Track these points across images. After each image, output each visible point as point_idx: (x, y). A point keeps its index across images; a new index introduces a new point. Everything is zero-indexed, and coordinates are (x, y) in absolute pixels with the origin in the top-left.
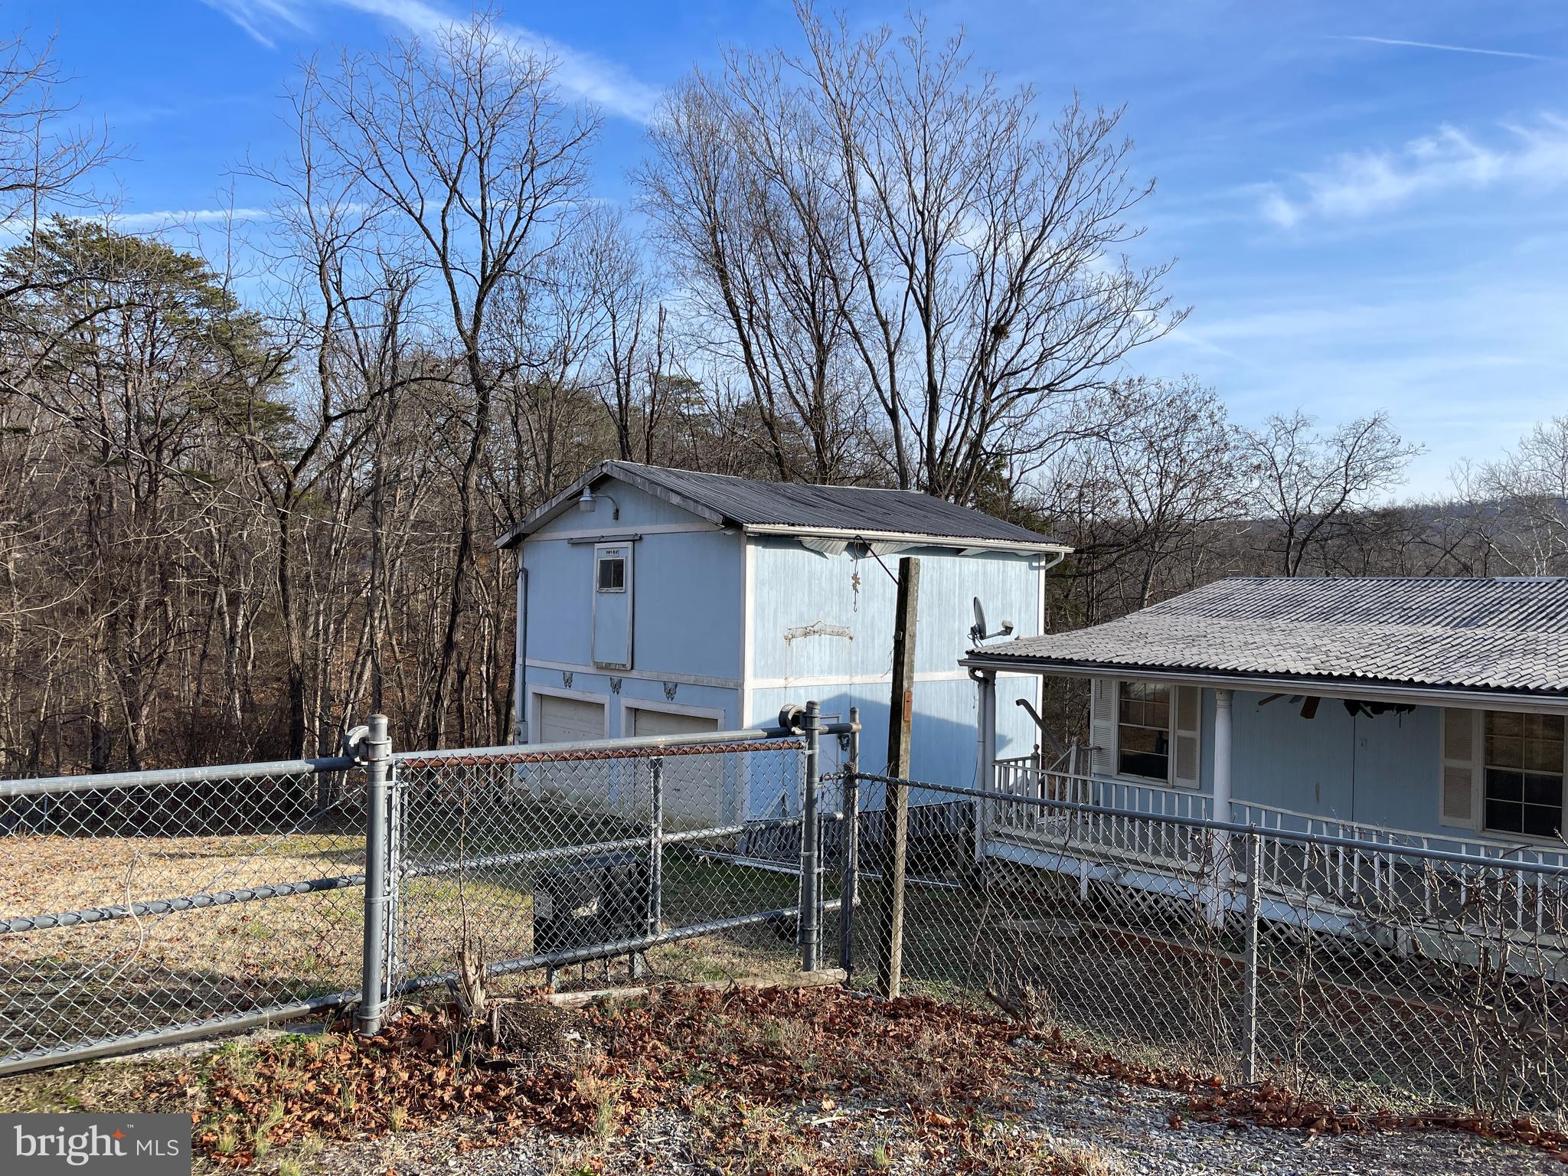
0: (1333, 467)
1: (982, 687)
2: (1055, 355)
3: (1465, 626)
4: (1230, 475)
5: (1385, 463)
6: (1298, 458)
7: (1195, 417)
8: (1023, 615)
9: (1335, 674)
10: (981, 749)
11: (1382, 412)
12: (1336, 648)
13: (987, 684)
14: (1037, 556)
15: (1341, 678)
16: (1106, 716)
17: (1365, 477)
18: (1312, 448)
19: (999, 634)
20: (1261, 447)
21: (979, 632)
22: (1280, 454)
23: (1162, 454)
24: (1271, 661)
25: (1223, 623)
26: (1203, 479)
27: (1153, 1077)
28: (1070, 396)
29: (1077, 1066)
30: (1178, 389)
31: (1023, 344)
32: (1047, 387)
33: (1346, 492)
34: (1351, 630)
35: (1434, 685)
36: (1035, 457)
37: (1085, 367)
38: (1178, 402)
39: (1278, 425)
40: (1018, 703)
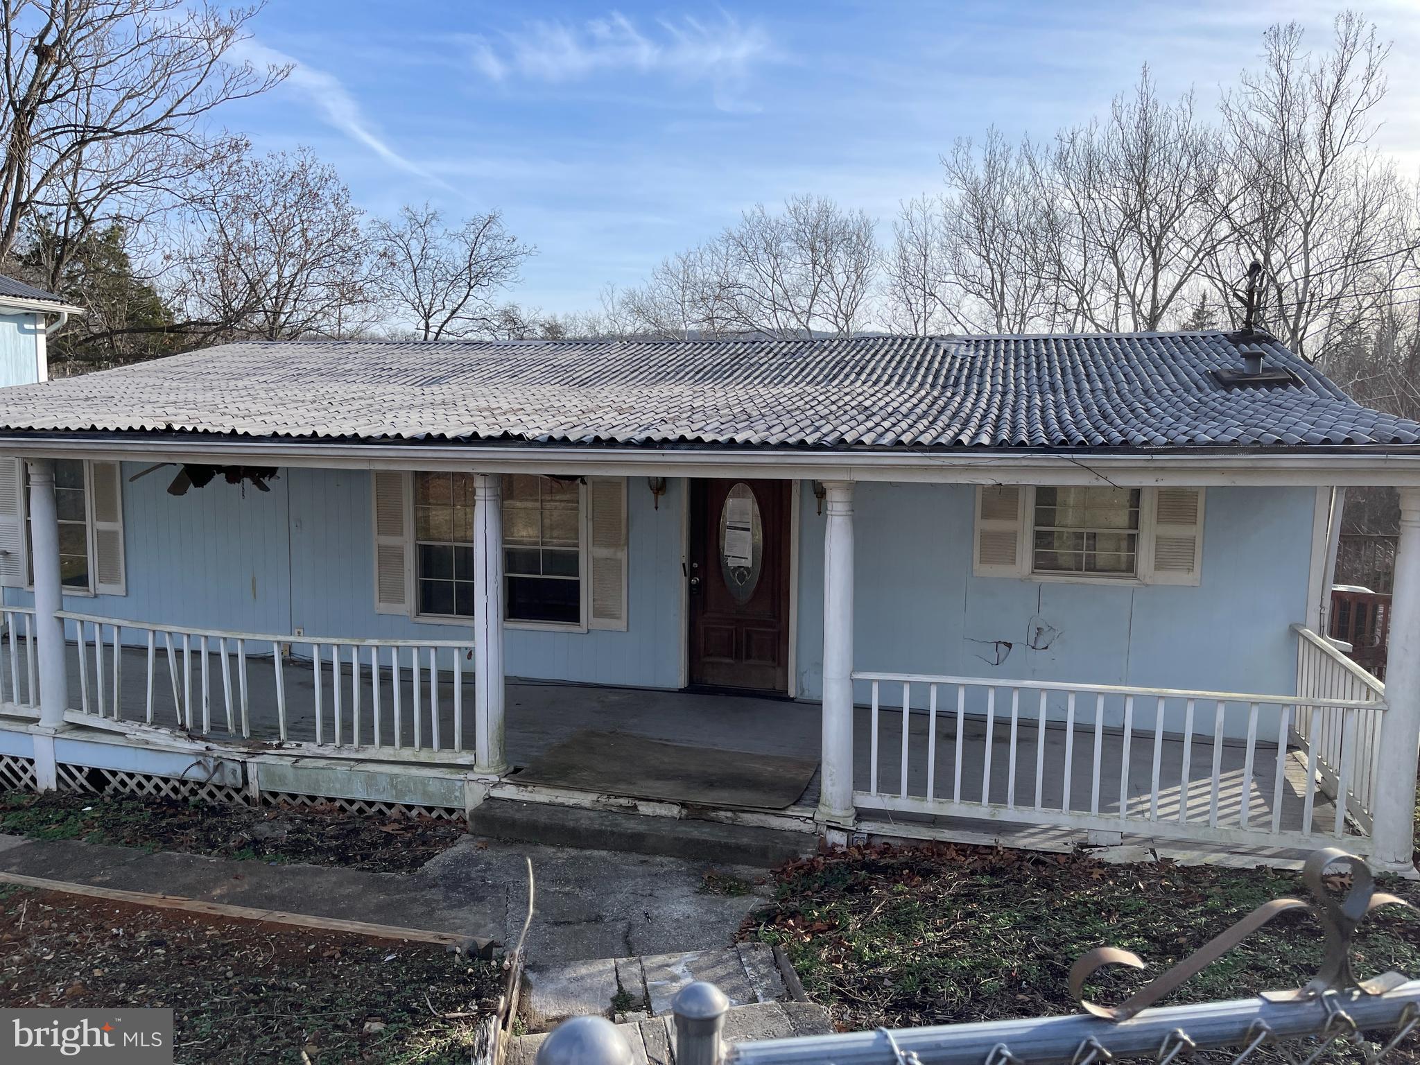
3: (429, 384)
11: (496, 211)
14: (31, 316)
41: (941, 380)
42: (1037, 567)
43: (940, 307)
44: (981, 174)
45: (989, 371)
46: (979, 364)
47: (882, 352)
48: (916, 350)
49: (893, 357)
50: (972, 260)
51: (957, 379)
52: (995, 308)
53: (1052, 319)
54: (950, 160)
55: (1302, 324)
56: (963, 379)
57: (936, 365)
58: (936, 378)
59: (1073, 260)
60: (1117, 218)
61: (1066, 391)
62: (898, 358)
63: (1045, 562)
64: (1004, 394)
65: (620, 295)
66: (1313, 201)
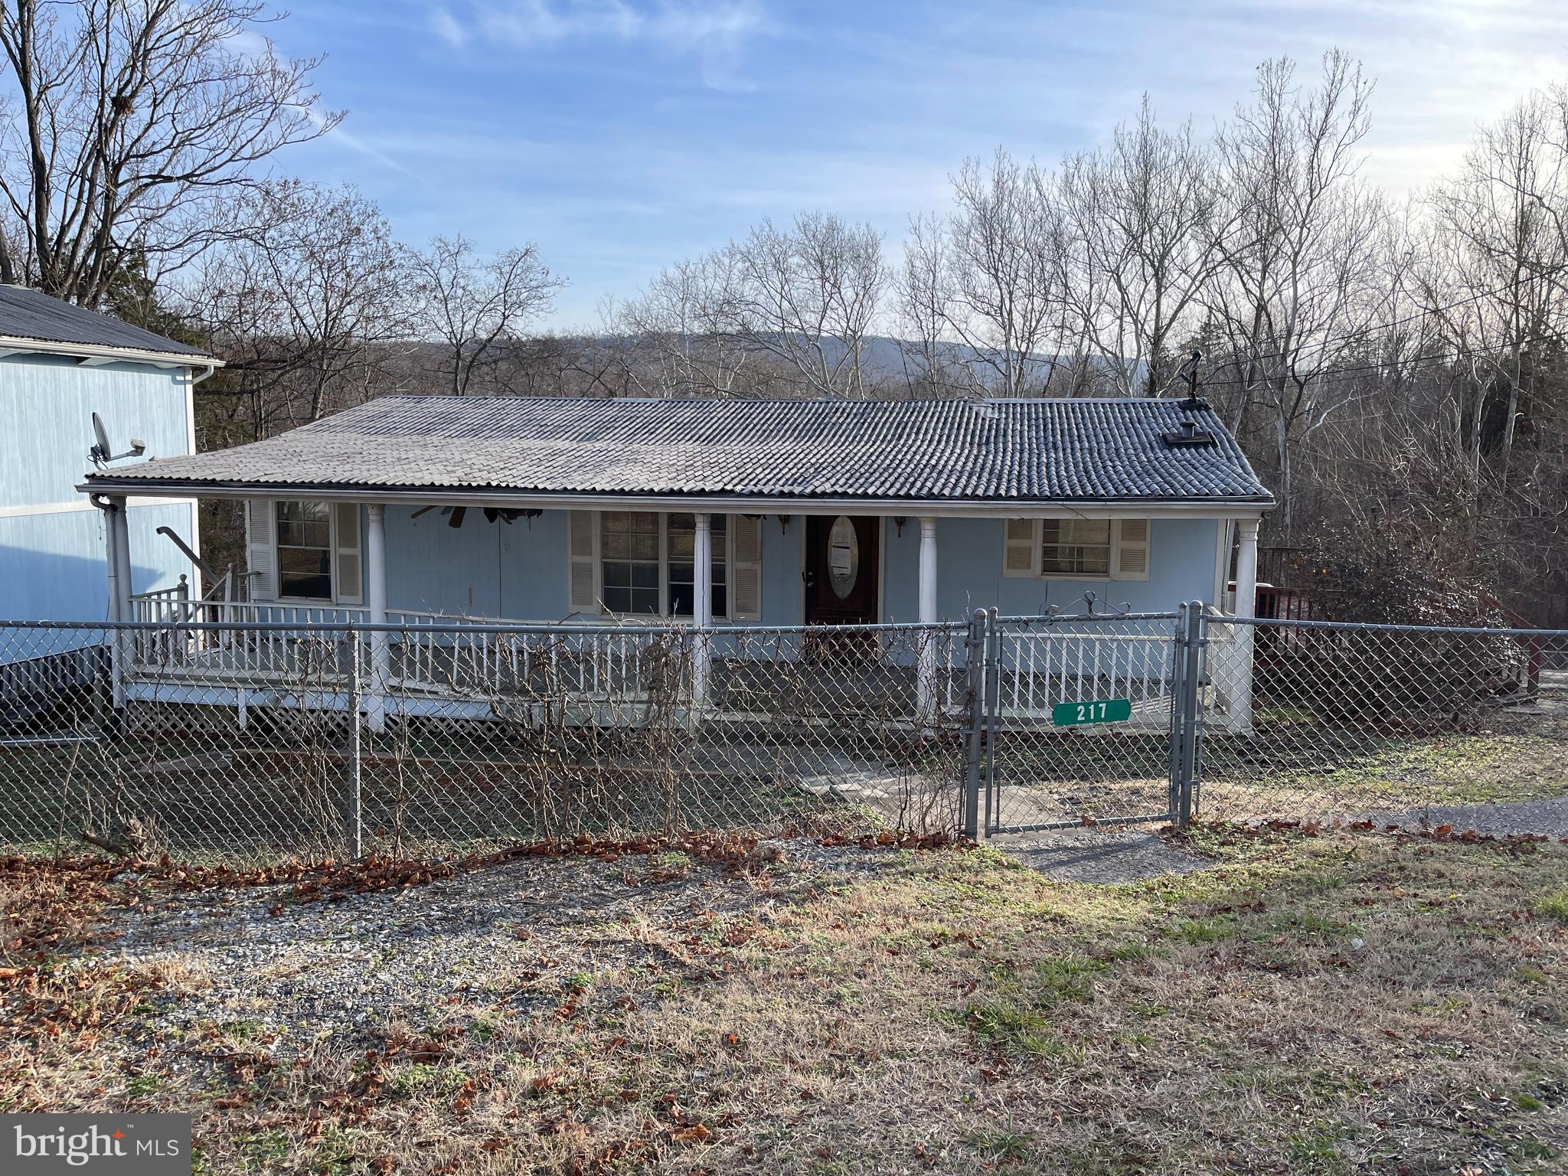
0: (495, 293)
1: (109, 515)
2: (195, 141)
3: (588, 440)
4: (397, 294)
5: (536, 291)
6: (462, 282)
7: (358, 230)
8: (168, 433)
9: (474, 484)
10: (113, 585)
11: (532, 244)
12: (479, 461)
13: (115, 510)
14: (182, 369)
15: (479, 488)
16: (263, 539)
17: (520, 304)
18: (474, 272)
19: (128, 455)
20: (427, 268)
21: (101, 452)
22: (446, 277)
23: (325, 266)
24: (419, 475)
25: (380, 439)
26: (370, 297)
27: (263, 876)
28: (214, 190)
29: (183, 886)
30: (338, 199)
31: (151, 124)
32: (186, 177)
33: (505, 318)
34: (494, 446)
35: (554, 491)
36: (176, 257)
37: (230, 160)
38: (340, 213)
39: (443, 247)
40: (159, 531)
41: (977, 440)
42: (1045, 570)
43: (948, 324)
44: (988, 190)
45: (1010, 432)
46: (1002, 426)
47: (930, 414)
48: (955, 412)
49: (939, 419)
50: (983, 278)
51: (988, 438)
52: (1004, 328)
53: (1059, 343)
54: (960, 180)
55: (1293, 346)
56: (992, 439)
57: (972, 426)
58: (973, 437)
59: (1080, 283)
60: (1119, 241)
61: (1064, 450)
62: (943, 420)
63: (1049, 567)
64: (1022, 451)
65: (618, 307)
66: (1301, 233)
